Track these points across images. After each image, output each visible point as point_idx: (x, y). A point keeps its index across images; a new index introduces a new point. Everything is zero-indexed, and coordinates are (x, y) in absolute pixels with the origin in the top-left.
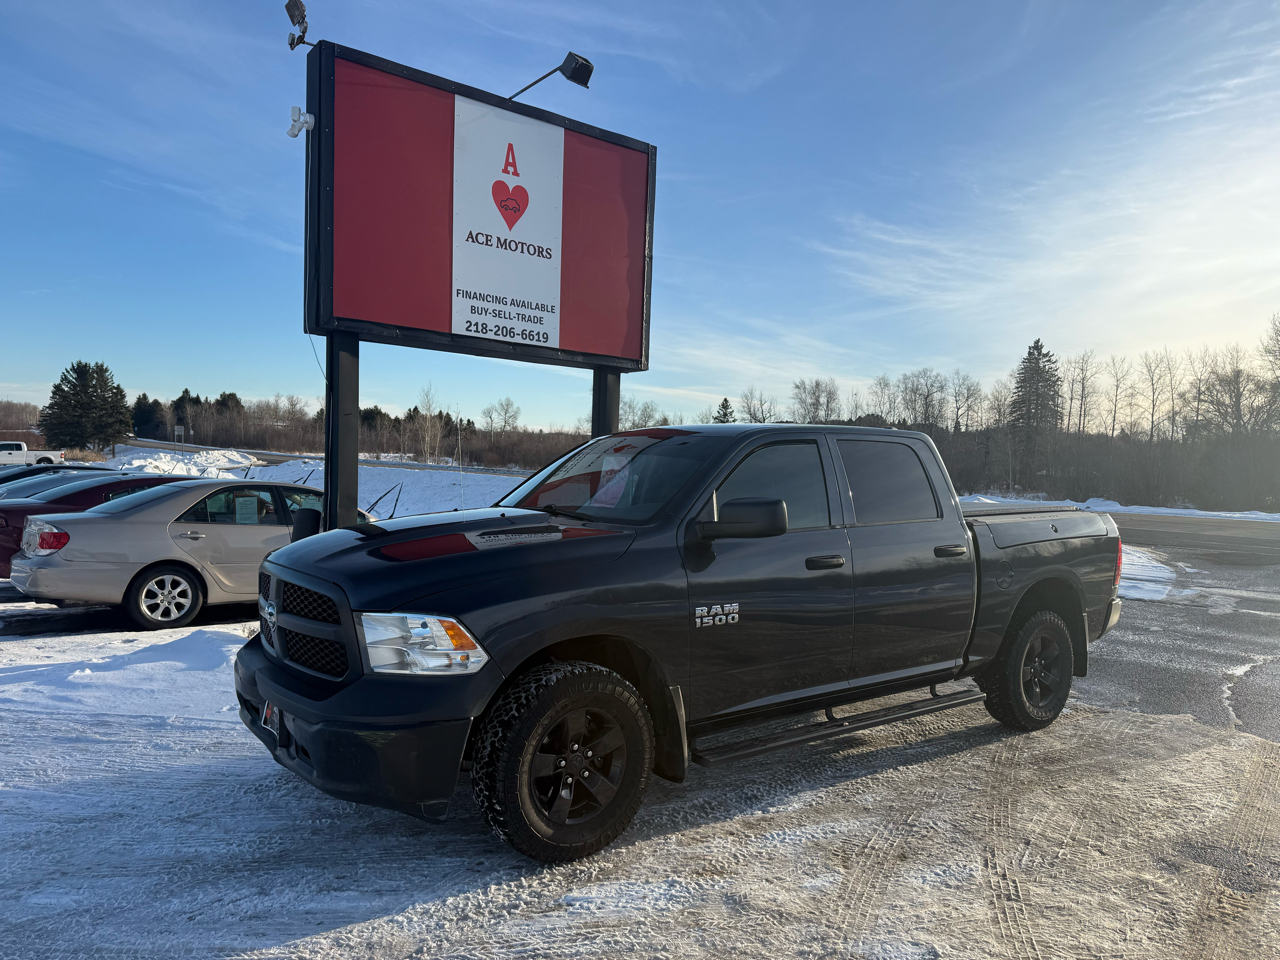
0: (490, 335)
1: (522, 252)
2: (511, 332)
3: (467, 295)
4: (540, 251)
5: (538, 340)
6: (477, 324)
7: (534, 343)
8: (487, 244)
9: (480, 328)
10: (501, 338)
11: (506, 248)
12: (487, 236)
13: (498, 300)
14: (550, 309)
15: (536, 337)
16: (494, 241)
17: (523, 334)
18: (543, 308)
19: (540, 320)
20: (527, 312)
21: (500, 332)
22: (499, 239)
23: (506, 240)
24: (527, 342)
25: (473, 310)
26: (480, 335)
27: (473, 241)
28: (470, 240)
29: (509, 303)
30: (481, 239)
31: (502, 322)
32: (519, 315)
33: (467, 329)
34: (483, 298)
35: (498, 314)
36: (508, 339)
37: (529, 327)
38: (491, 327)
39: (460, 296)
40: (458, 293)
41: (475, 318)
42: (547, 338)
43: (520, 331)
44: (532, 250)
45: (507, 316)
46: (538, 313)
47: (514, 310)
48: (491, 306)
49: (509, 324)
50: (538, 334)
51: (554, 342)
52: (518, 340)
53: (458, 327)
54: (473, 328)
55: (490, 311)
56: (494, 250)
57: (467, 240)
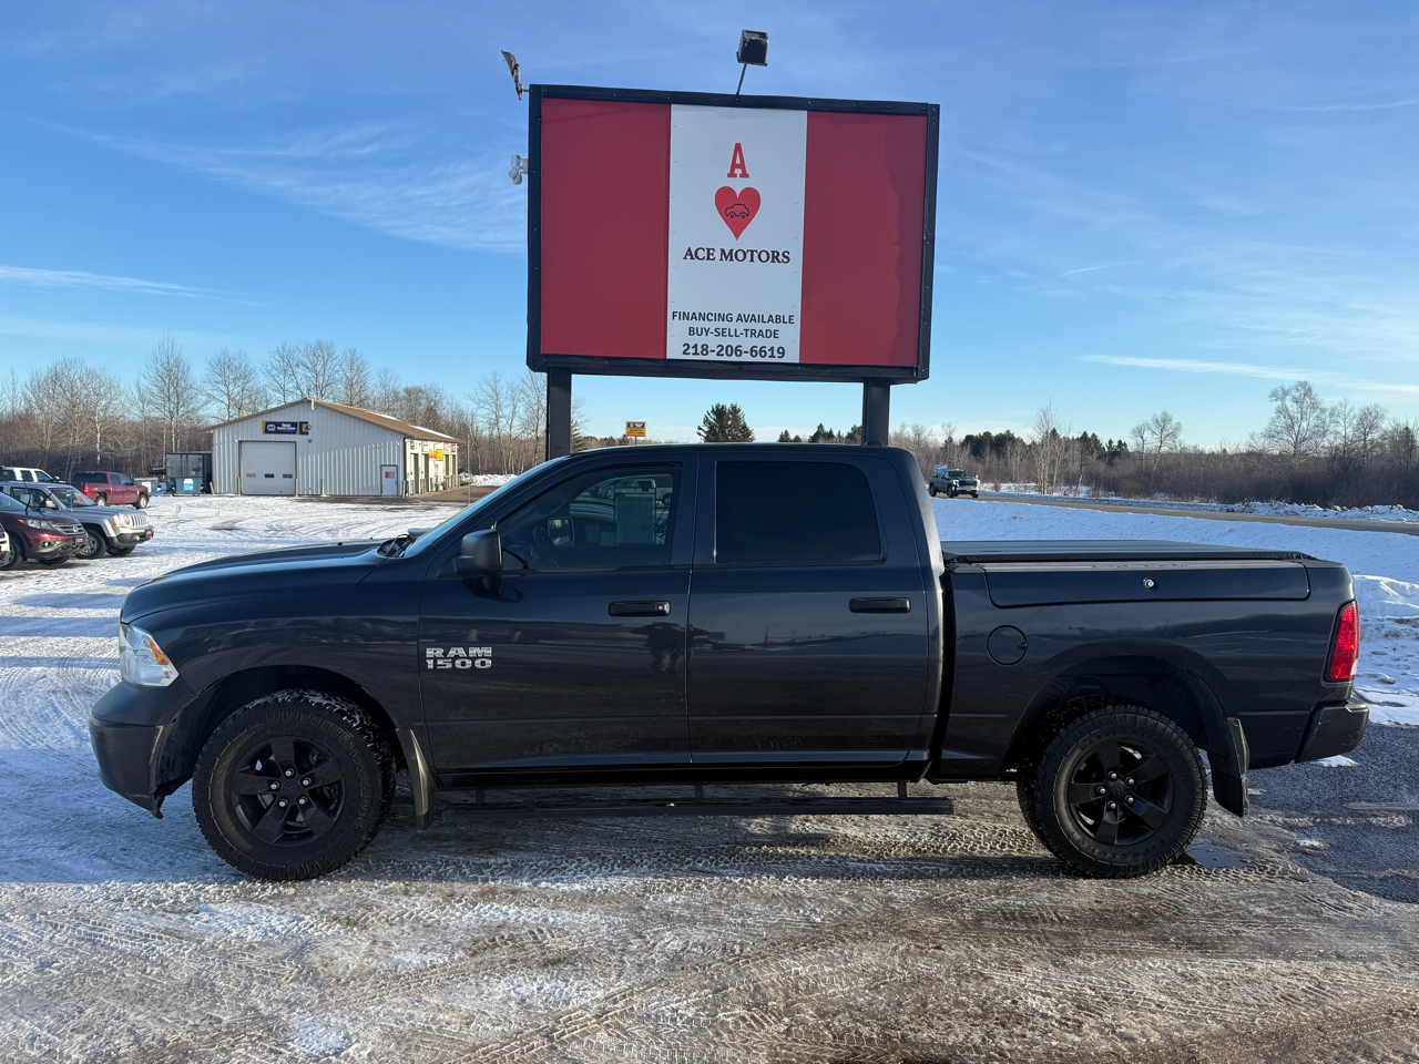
0: (712, 357)
1: (752, 260)
2: (737, 350)
3: (685, 316)
4: (774, 257)
5: (772, 356)
6: (696, 346)
7: (767, 359)
8: (708, 259)
9: (699, 350)
10: (725, 358)
11: (731, 260)
12: (708, 250)
13: (721, 317)
14: (787, 320)
15: (769, 353)
16: (717, 254)
17: (752, 351)
18: (779, 319)
19: (775, 334)
20: (757, 326)
21: (723, 352)
22: (723, 251)
23: (731, 251)
24: (758, 359)
25: (692, 331)
26: (700, 357)
27: (692, 258)
28: (689, 257)
29: (735, 320)
30: (701, 254)
31: (725, 341)
32: (747, 330)
33: (684, 353)
34: (703, 317)
35: (720, 333)
36: (734, 358)
37: (759, 342)
38: (713, 347)
39: (676, 318)
40: (674, 316)
41: (693, 340)
42: (783, 353)
43: (746, 347)
44: (764, 256)
45: (733, 333)
46: (772, 326)
47: (741, 326)
48: (712, 325)
49: (734, 342)
50: (772, 349)
51: (793, 356)
52: (746, 358)
53: (674, 351)
54: (692, 351)
55: (712, 330)
56: (718, 265)
57: (685, 258)
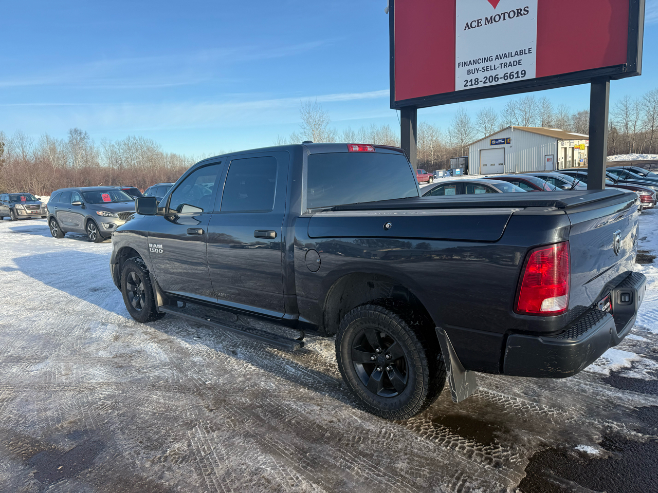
0: (481, 85)
1: (504, 19)
2: (496, 78)
3: (465, 64)
4: (519, 13)
5: (518, 77)
6: (471, 80)
7: (514, 80)
8: (478, 26)
9: (473, 82)
10: (489, 84)
11: (492, 23)
12: (478, 20)
13: (486, 60)
14: (527, 52)
15: (516, 76)
16: (483, 22)
17: (504, 76)
18: (522, 52)
19: (519, 63)
20: (507, 60)
21: (487, 81)
22: (486, 19)
23: (491, 17)
24: (509, 81)
25: (469, 72)
26: (474, 87)
27: (469, 28)
28: (467, 28)
29: (494, 59)
30: (474, 24)
31: (488, 74)
32: (501, 64)
33: (465, 86)
34: (475, 62)
35: (485, 69)
36: (494, 83)
37: (509, 70)
38: (481, 79)
39: (460, 66)
40: (459, 65)
41: (469, 78)
42: (525, 74)
43: (501, 75)
44: (512, 14)
45: (493, 68)
46: (517, 58)
47: (497, 63)
48: (480, 66)
49: (493, 73)
50: (517, 72)
51: (531, 74)
52: (501, 81)
53: (459, 86)
54: (469, 84)
55: (481, 69)
56: (485, 28)
57: (465, 29)
